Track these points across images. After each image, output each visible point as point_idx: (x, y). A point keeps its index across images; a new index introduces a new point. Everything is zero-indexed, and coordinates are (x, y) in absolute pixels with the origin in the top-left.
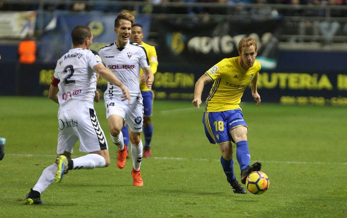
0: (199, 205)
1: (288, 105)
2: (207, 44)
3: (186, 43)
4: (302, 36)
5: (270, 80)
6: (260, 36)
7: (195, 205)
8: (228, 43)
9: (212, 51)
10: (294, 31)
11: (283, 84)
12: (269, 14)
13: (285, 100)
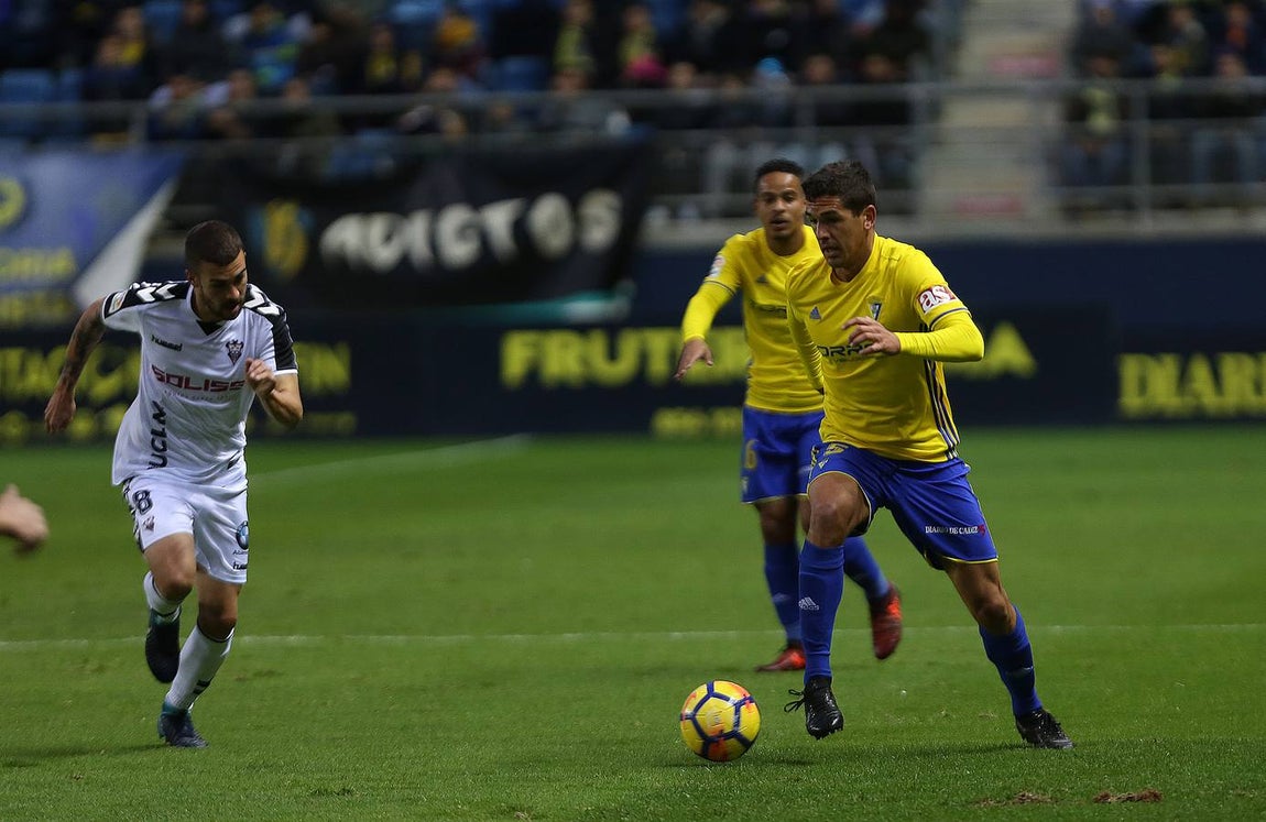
0: (362, 795)
1: (679, 440)
2: (388, 238)
3: (314, 238)
4: (716, 197)
5: (613, 354)
6: (575, 203)
7: (347, 797)
8: (462, 233)
9: (405, 261)
10: (691, 181)
11: (659, 367)
12: (599, 125)
13: (671, 422)
